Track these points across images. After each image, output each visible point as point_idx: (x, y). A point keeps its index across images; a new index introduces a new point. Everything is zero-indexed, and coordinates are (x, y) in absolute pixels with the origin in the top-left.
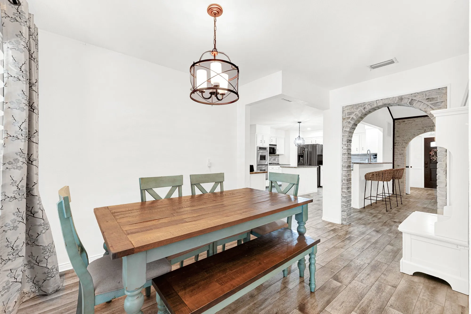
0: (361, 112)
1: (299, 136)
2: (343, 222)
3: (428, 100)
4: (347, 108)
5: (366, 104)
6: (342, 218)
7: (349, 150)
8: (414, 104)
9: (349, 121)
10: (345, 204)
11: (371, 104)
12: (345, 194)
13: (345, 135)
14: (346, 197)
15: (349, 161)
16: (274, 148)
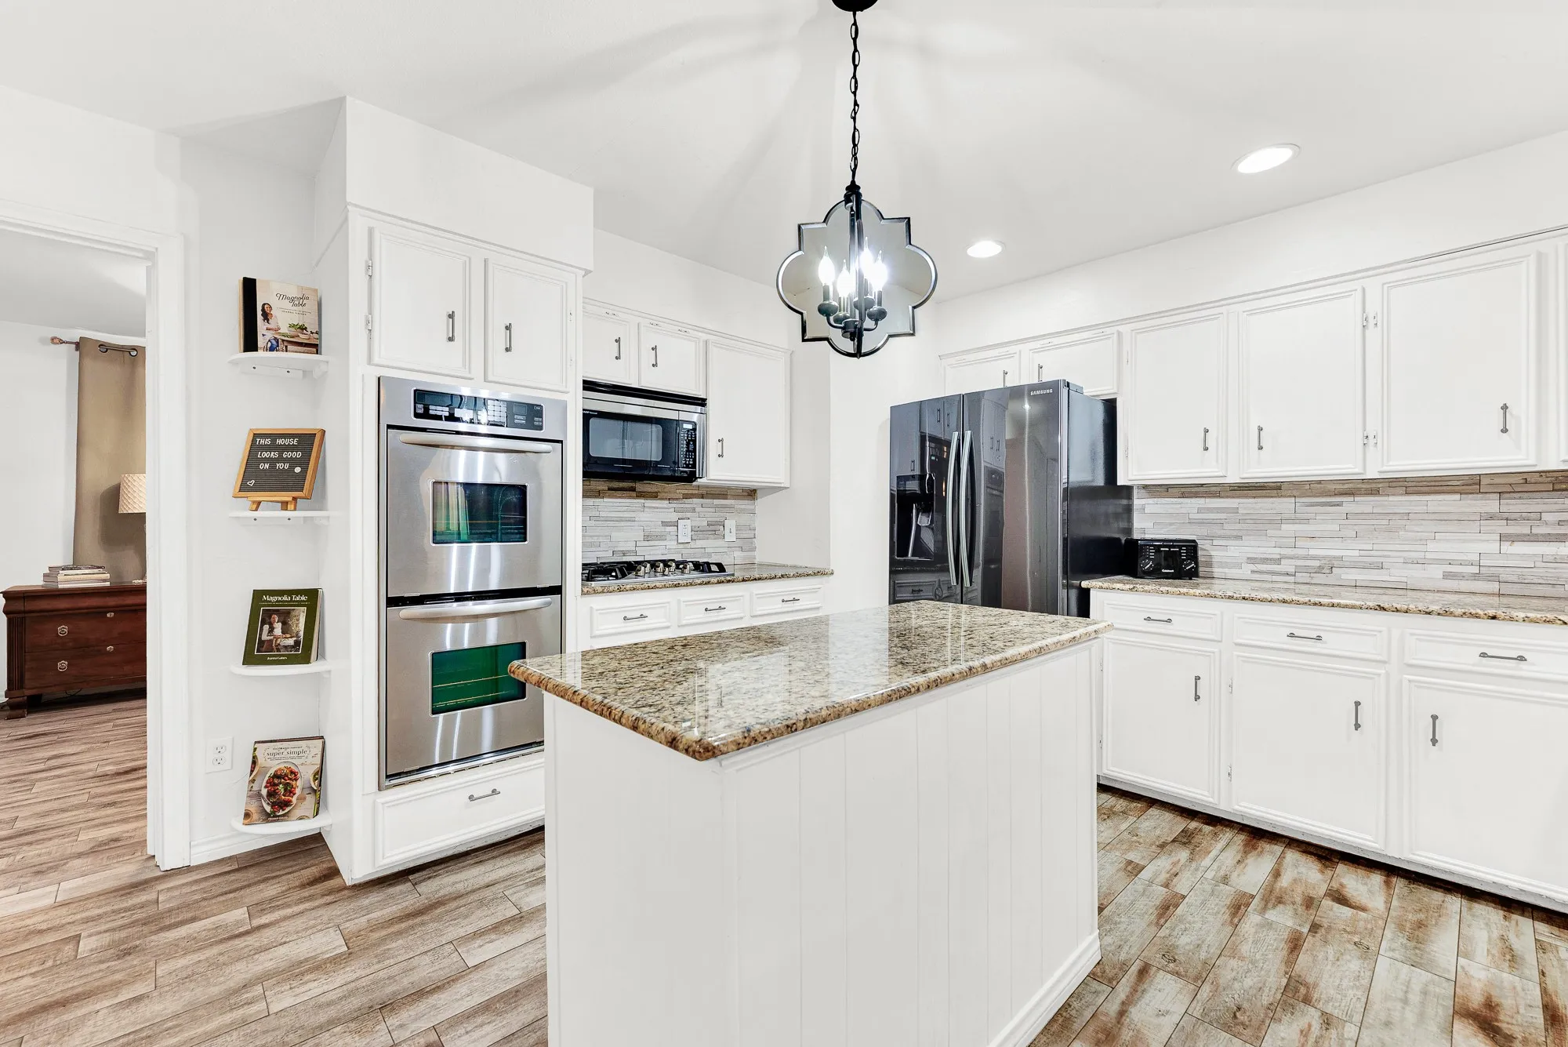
16: (673, 422)
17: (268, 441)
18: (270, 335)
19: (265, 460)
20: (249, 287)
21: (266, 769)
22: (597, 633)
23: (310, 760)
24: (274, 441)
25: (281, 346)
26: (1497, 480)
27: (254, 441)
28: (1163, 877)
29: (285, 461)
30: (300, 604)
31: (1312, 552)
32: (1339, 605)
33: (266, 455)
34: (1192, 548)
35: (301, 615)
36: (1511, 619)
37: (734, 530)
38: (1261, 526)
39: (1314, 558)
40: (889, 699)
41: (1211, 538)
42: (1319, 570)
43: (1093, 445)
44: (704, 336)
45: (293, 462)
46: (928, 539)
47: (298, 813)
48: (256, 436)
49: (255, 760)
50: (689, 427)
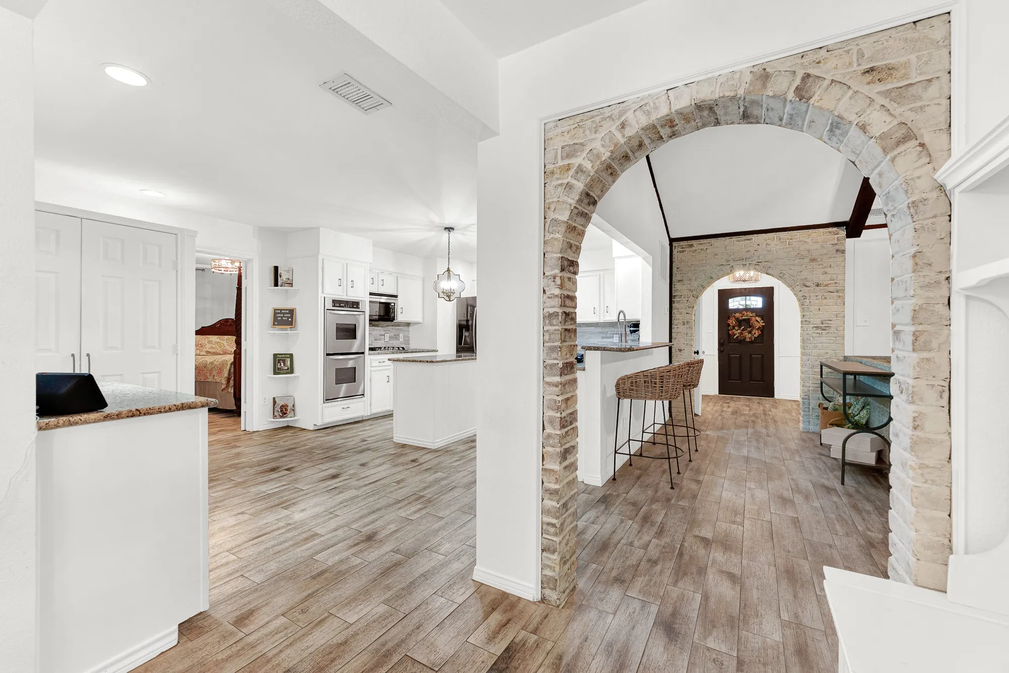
0: (611, 140)
1: (448, 268)
2: (548, 592)
3: (869, 77)
4: (559, 130)
5: (629, 109)
6: (543, 576)
7: (568, 302)
8: (816, 97)
9: (569, 179)
10: (554, 521)
11: (647, 108)
12: (553, 479)
13: (552, 238)
14: (557, 493)
15: (567, 344)
16: (389, 303)
17: (279, 311)
18: (281, 282)
19: (279, 317)
20: (276, 268)
21: (279, 405)
22: (373, 366)
23: (291, 402)
24: (281, 311)
25: (284, 285)
27: (275, 311)
29: (286, 317)
30: (288, 358)
33: (279, 315)
35: (288, 361)
37: (401, 337)
40: (455, 360)
44: (397, 275)
45: (288, 317)
46: (468, 340)
47: (290, 416)
49: (275, 402)
50: (393, 304)
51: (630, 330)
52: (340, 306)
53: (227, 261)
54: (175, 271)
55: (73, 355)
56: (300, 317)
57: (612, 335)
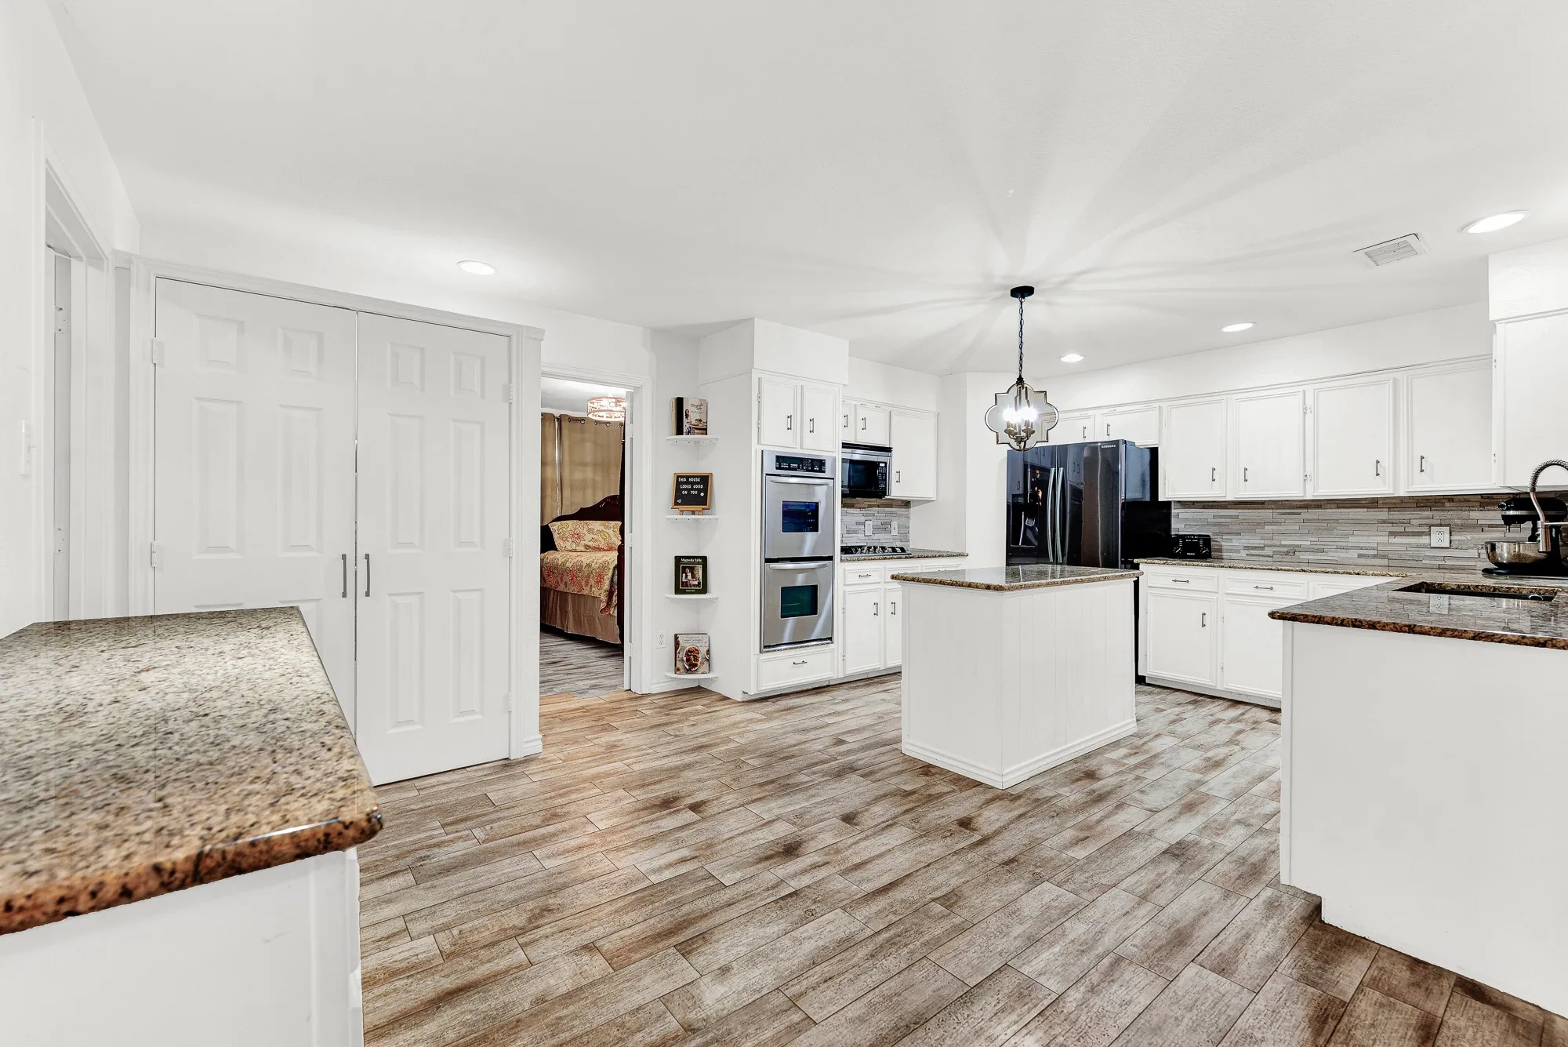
1: (1020, 378)
16: (875, 463)
17: (685, 480)
18: (688, 426)
19: (685, 490)
20: (679, 402)
21: (683, 648)
22: (848, 583)
23: (704, 644)
24: (687, 479)
25: (692, 431)
26: (1387, 501)
27: (677, 479)
28: (1177, 713)
29: (695, 490)
31: (1283, 543)
32: (1281, 570)
33: (685, 486)
34: (1207, 540)
35: (699, 569)
36: (1366, 574)
37: (896, 528)
38: (1254, 527)
39: (1284, 546)
41: (1222, 534)
42: (1287, 553)
43: (1143, 475)
44: (889, 409)
45: (699, 491)
47: (701, 670)
48: (678, 477)
49: (677, 644)
50: (883, 465)
51: (1504, 517)
52: (789, 469)
53: (610, 400)
54: (508, 405)
55: (344, 557)
56: (719, 490)
57: (1425, 529)
